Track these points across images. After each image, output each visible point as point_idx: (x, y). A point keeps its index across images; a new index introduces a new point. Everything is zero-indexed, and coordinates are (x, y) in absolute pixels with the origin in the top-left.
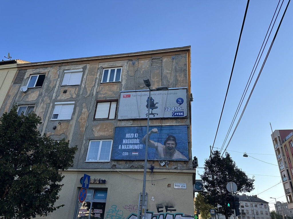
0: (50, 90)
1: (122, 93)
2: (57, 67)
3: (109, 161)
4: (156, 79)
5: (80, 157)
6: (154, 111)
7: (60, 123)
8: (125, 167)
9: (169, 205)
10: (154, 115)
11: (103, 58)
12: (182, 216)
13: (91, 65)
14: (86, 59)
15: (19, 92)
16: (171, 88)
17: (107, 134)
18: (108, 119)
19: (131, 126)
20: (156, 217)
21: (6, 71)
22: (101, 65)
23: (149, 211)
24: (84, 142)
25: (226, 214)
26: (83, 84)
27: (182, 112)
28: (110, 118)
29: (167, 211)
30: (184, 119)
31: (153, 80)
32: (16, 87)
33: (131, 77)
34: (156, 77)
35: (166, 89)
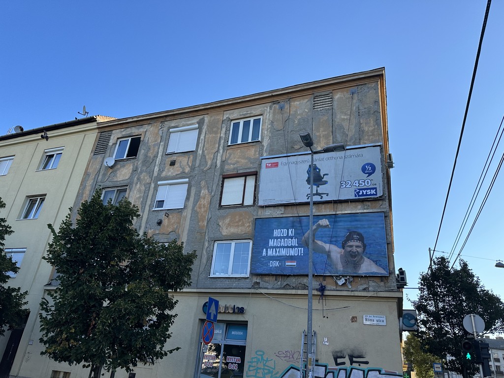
0: (149, 162)
1: (263, 160)
2: (159, 124)
3: (248, 275)
4: (322, 132)
5: (201, 269)
6: (322, 189)
7: (167, 214)
8: (275, 286)
9: (356, 354)
10: (322, 197)
11: (230, 103)
12: (380, 374)
13: (211, 117)
14: (203, 108)
15: (103, 167)
16: (350, 145)
17: (242, 231)
18: (242, 205)
19: (281, 216)
20: (333, 372)
21: (82, 135)
22: (227, 115)
23: (320, 363)
24: (206, 244)
25: (465, 373)
26: (200, 150)
27: (373, 189)
28: (246, 204)
29: (351, 364)
30: (377, 202)
31: (318, 134)
32: (98, 160)
33: (277, 133)
34: (321, 129)
35: (342, 148)
